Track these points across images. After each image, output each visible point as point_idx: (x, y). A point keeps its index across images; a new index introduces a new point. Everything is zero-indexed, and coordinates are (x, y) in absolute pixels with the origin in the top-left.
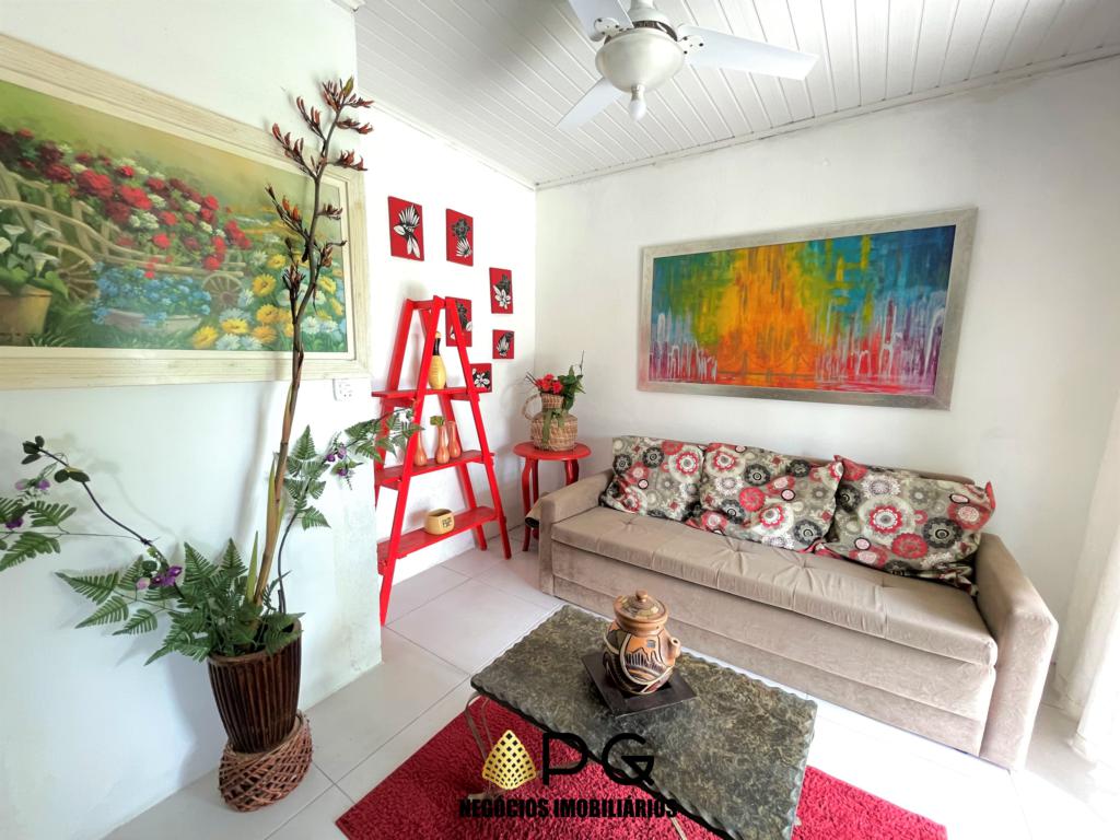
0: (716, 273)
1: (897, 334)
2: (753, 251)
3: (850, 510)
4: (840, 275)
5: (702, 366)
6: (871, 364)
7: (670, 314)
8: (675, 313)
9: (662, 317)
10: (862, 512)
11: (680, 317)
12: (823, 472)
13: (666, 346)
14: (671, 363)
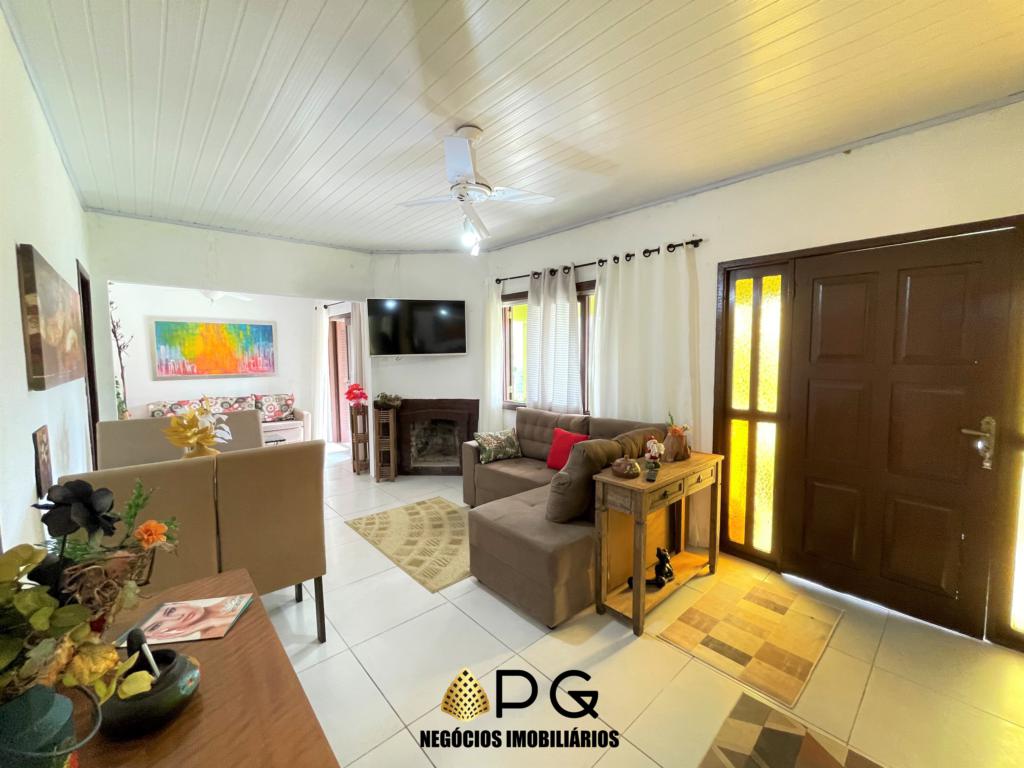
0: (190, 331)
1: (262, 355)
2: (207, 324)
3: (261, 409)
4: (241, 336)
5: (189, 368)
6: (256, 364)
7: (168, 347)
8: (170, 346)
9: (162, 347)
10: (264, 408)
11: (173, 347)
12: (249, 399)
13: (167, 360)
14: (171, 367)
